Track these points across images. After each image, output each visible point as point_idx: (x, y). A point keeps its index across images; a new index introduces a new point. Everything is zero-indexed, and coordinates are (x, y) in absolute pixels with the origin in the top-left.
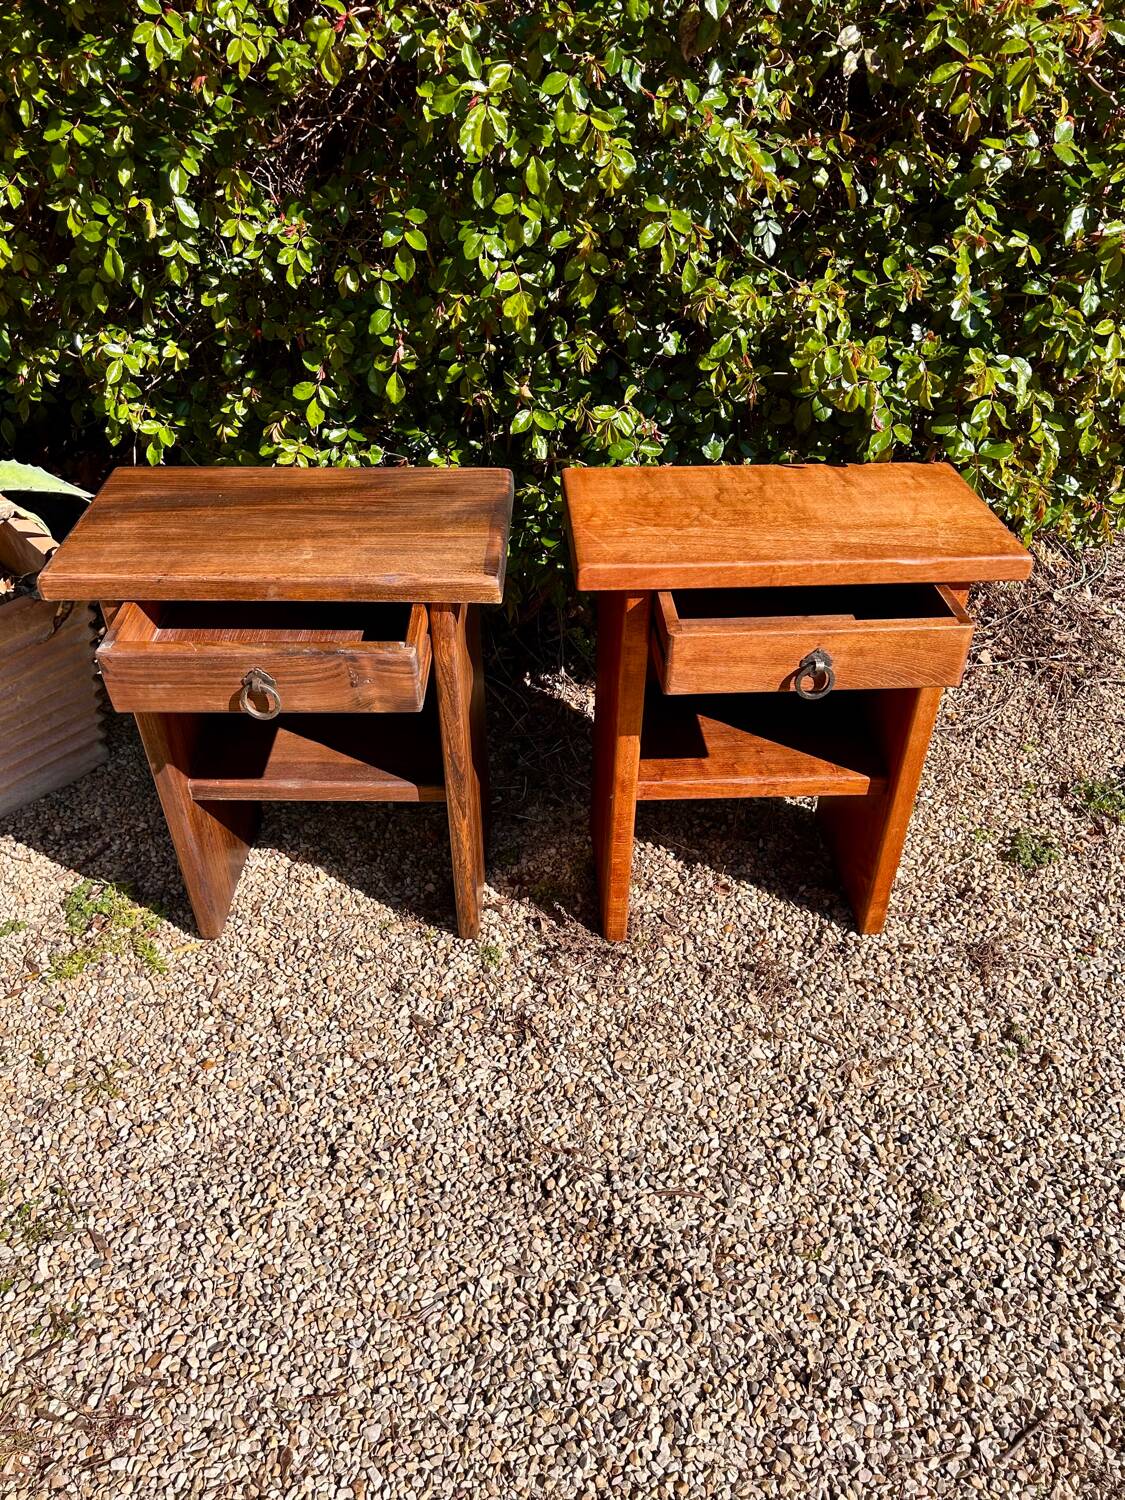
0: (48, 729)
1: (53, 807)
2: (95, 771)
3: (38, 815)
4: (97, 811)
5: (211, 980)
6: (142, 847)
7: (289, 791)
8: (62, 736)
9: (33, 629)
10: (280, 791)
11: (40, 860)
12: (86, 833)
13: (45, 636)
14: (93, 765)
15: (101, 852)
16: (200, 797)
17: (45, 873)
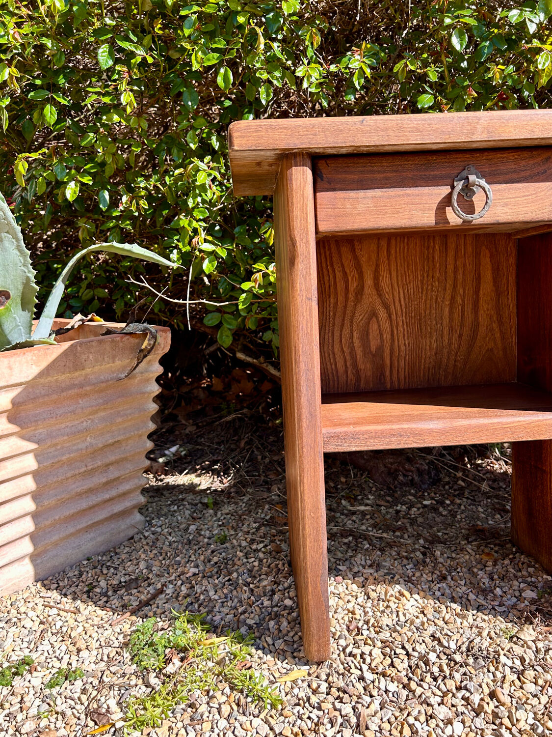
0: (104, 480)
1: (95, 568)
2: (132, 538)
3: (81, 575)
4: (142, 565)
5: (347, 709)
6: (198, 589)
7: (430, 432)
8: (113, 493)
9: (118, 363)
10: (421, 433)
11: (89, 610)
12: (133, 583)
13: (123, 376)
14: (131, 533)
15: (154, 597)
16: (331, 449)
17: (97, 621)
